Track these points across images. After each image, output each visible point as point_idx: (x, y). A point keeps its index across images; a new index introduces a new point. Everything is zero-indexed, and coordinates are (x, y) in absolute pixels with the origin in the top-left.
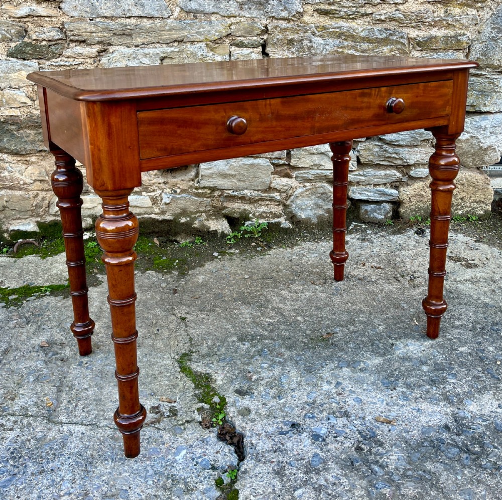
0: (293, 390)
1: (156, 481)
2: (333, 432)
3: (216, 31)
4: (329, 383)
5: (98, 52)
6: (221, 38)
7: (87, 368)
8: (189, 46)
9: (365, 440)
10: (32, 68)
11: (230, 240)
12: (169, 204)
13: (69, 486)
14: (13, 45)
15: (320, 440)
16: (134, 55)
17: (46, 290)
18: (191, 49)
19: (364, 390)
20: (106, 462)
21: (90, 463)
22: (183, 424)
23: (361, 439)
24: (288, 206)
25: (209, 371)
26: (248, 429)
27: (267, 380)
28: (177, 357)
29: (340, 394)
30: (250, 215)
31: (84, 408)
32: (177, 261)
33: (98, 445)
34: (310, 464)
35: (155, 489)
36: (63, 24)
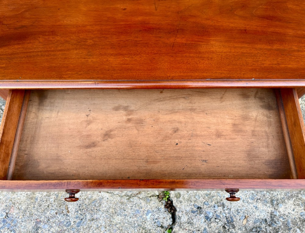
1: (138, 230)
2: (215, 215)
9: (228, 223)
13: (104, 229)
15: (209, 219)
20: (118, 216)
21: (112, 216)
22: (151, 197)
23: (226, 222)
26: (178, 206)
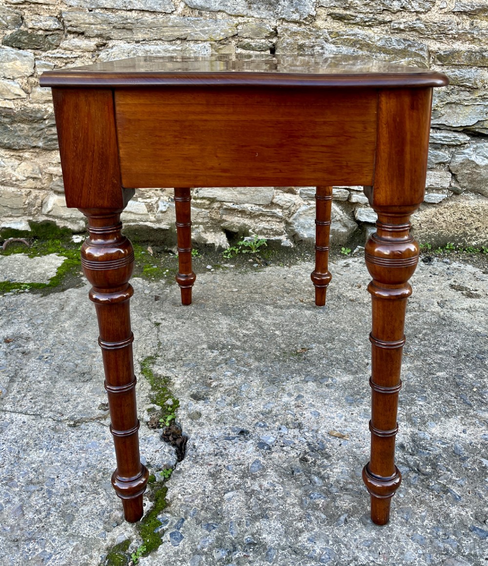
0: (251, 399)
1: (86, 473)
2: (282, 442)
3: (222, 31)
4: (290, 395)
5: (97, 46)
6: (227, 38)
7: (46, 362)
8: (192, 45)
9: (313, 451)
10: (27, 58)
11: (227, 254)
12: (165, 212)
14: (9, 32)
15: (266, 448)
16: (134, 52)
17: (26, 287)
18: (194, 49)
19: (325, 405)
20: (41, 451)
21: (24, 450)
23: (308, 450)
24: (291, 223)
25: (169, 374)
26: (194, 432)
27: (226, 387)
28: (140, 359)
29: (298, 406)
30: (250, 231)
31: (32, 399)
32: (167, 271)
33: (37, 434)
34: (248, 470)
35: (83, 480)
36: (61, 13)
